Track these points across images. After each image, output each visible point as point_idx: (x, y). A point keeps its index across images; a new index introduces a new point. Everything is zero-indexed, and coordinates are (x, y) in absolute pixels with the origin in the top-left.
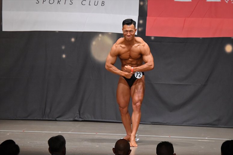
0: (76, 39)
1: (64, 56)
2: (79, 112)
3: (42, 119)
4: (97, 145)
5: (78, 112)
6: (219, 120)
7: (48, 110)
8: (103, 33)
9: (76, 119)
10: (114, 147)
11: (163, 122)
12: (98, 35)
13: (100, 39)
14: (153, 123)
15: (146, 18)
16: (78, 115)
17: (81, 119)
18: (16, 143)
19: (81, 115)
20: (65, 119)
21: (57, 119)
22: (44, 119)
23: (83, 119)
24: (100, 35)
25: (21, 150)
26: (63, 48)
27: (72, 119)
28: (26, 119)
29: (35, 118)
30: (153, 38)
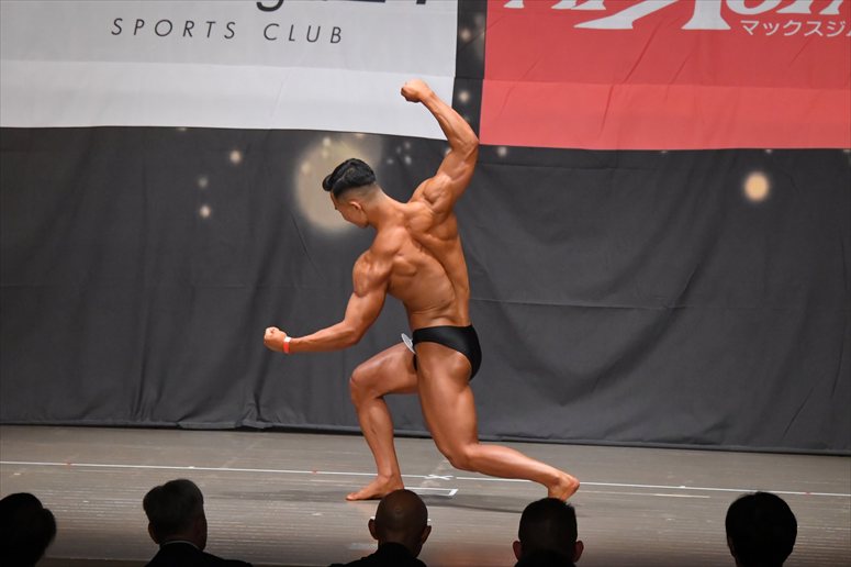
0: (246, 153)
1: (205, 211)
2: (257, 398)
3: (130, 423)
4: (318, 511)
5: (253, 401)
6: (722, 426)
7: (151, 393)
8: (334, 135)
9: (247, 422)
10: (374, 518)
11: (539, 435)
12: (320, 141)
13: (325, 154)
14: (505, 438)
15: (482, 83)
16: (254, 410)
17: (261, 425)
18: (45, 504)
19: (262, 409)
20: (207, 425)
21: (181, 423)
22: (139, 422)
23: (269, 425)
24: (327, 142)
25: (60, 527)
26: (203, 183)
27: (232, 424)
28: (78, 422)
29: (110, 421)
30: (503, 152)
